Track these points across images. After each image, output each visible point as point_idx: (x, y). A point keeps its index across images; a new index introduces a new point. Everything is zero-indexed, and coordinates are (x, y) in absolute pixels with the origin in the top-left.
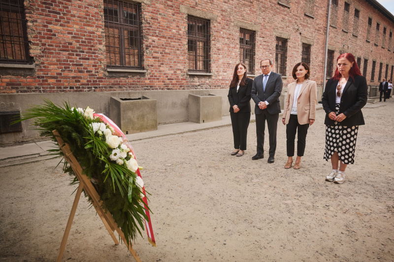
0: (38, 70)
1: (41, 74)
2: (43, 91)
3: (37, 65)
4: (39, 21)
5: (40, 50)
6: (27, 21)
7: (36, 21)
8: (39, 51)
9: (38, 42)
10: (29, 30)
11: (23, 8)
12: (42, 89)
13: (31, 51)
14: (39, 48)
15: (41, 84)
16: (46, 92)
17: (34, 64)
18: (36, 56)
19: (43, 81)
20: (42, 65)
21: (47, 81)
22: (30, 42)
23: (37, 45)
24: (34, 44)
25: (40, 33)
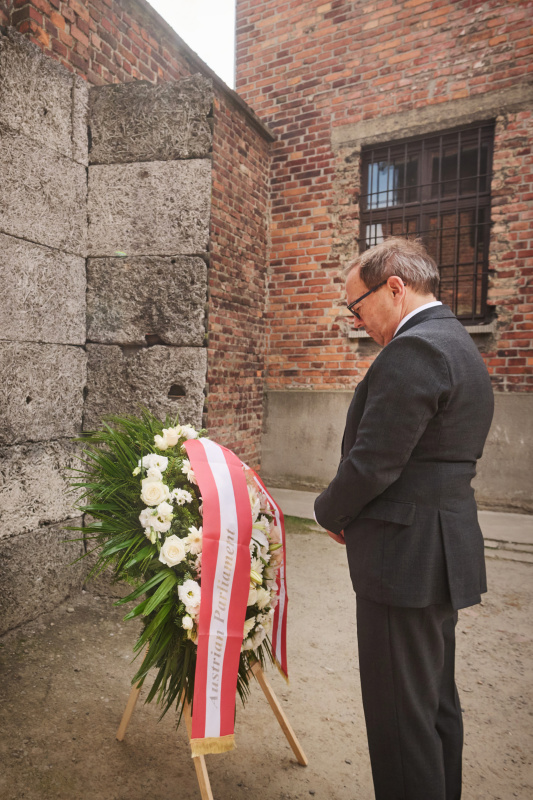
0: (503, 337)
1: (510, 344)
2: (509, 387)
3: (501, 324)
4: (523, 215)
5: (517, 285)
6: (492, 224)
7: (516, 218)
8: (512, 290)
9: (513, 268)
10: (494, 244)
11: (488, 195)
12: (505, 382)
13: (491, 293)
14: (514, 282)
15: (507, 371)
16: (519, 389)
17: (495, 322)
18: (503, 303)
19: (512, 362)
20: (515, 324)
21: (522, 362)
22: (493, 271)
23: (511, 274)
24: (501, 275)
25: (522, 245)
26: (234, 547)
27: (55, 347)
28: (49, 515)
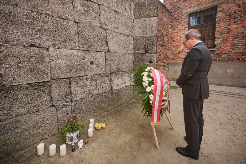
0: (217, 51)
1: (219, 52)
2: (218, 61)
3: (217, 48)
4: (223, 26)
5: (221, 40)
6: (216, 28)
7: (221, 26)
8: (220, 41)
9: (220, 37)
10: (216, 32)
11: (215, 22)
12: (218, 60)
13: (215, 42)
14: (220, 40)
15: (218, 58)
16: (220, 61)
17: (216, 48)
18: (218, 44)
19: (219, 56)
20: (220, 48)
21: (221, 56)
22: (216, 38)
23: (220, 38)
24: (217, 38)
25: (222, 32)
26: (160, 89)
27: (128, 54)
28: (127, 85)
